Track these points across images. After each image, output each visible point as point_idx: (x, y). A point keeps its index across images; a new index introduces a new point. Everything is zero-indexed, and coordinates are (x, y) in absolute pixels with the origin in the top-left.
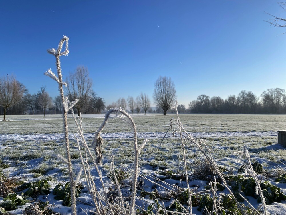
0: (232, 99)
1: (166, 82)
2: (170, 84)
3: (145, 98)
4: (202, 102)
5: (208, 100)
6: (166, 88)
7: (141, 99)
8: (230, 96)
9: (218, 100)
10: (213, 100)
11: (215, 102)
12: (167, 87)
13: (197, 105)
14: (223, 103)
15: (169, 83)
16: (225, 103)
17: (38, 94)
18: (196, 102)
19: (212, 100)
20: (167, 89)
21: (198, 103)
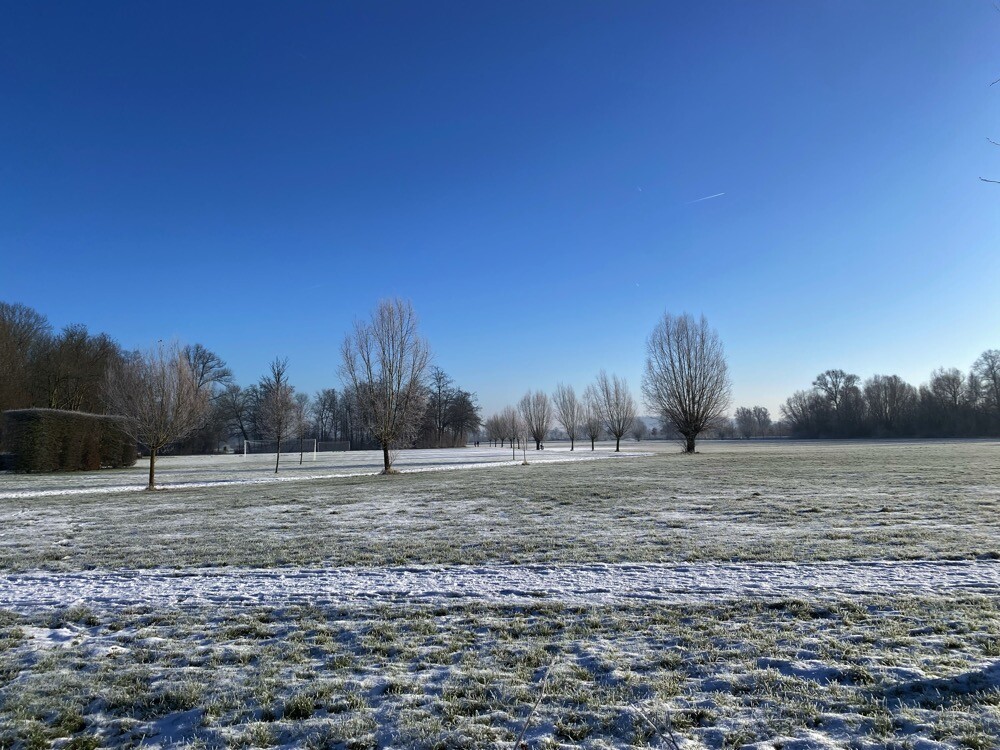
0: (946, 382)
1: (690, 333)
2: (703, 341)
3: (616, 392)
4: (832, 396)
5: (856, 390)
6: (689, 355)
7: (600, 394)
8: (938, 373)
9: (892, 388)
10: (875, 388)
11: (882, 395)
12: (692, 354)
13: (812, 407)
14: (914, 397)
15: (698, 339)
16: (919, 399)
17: (262, 386)
18: (810, 398)
19: (868, 390)
20: (693, 360)
21: (816, 404)
